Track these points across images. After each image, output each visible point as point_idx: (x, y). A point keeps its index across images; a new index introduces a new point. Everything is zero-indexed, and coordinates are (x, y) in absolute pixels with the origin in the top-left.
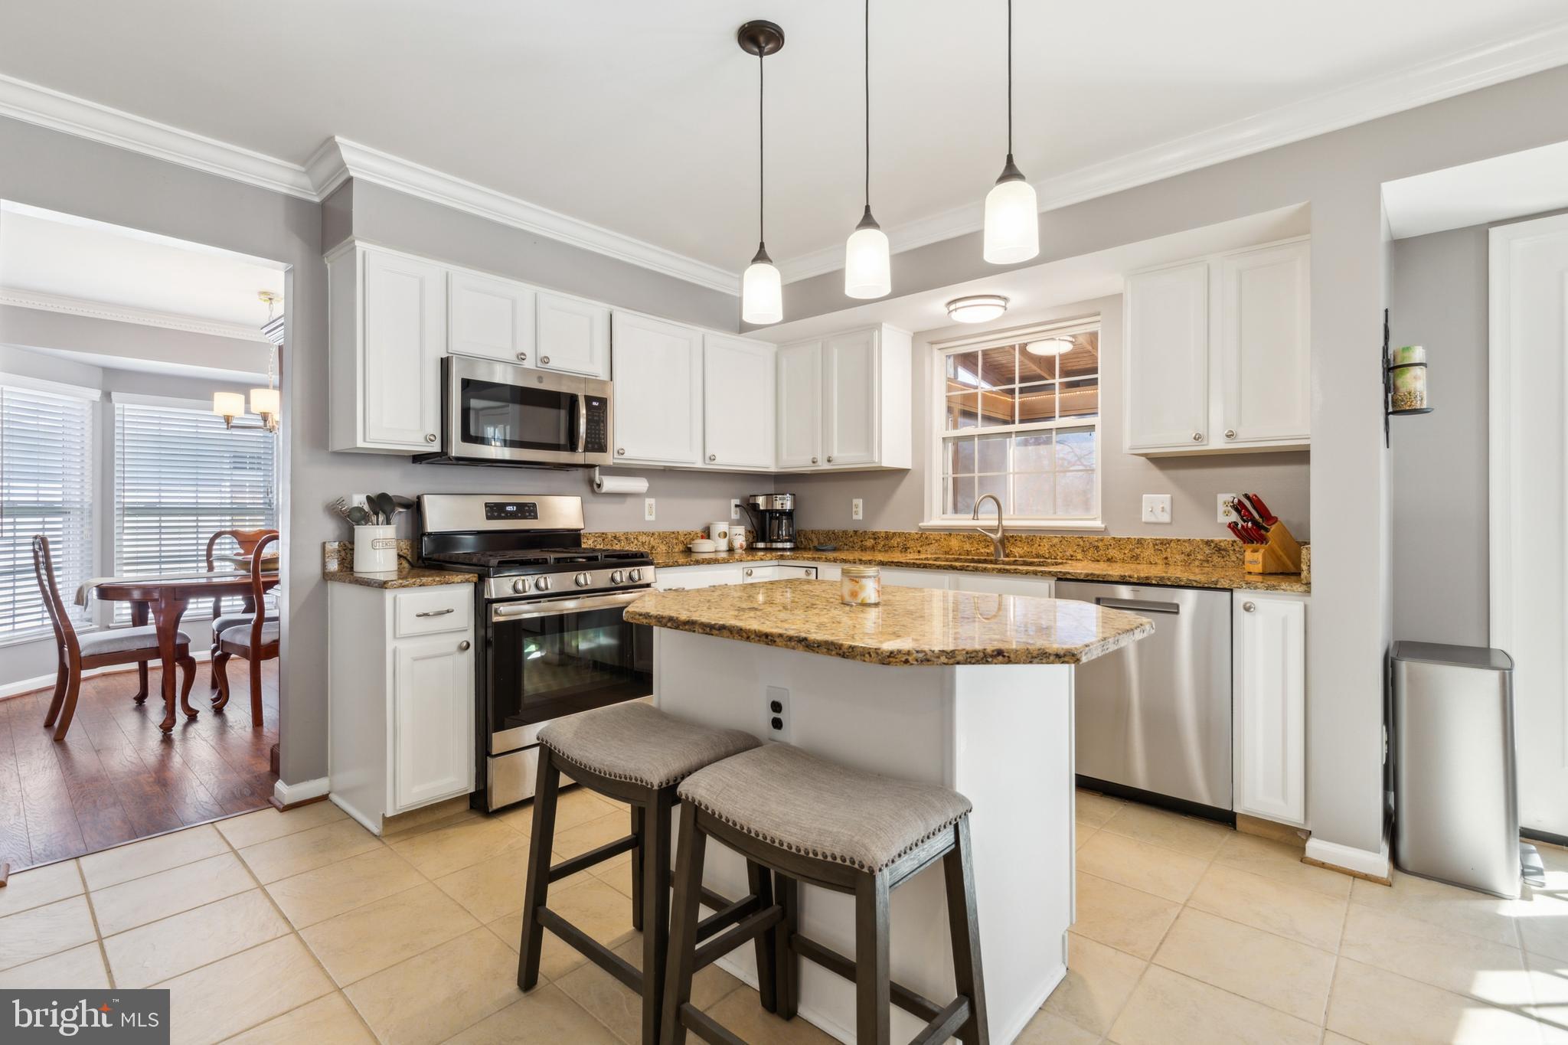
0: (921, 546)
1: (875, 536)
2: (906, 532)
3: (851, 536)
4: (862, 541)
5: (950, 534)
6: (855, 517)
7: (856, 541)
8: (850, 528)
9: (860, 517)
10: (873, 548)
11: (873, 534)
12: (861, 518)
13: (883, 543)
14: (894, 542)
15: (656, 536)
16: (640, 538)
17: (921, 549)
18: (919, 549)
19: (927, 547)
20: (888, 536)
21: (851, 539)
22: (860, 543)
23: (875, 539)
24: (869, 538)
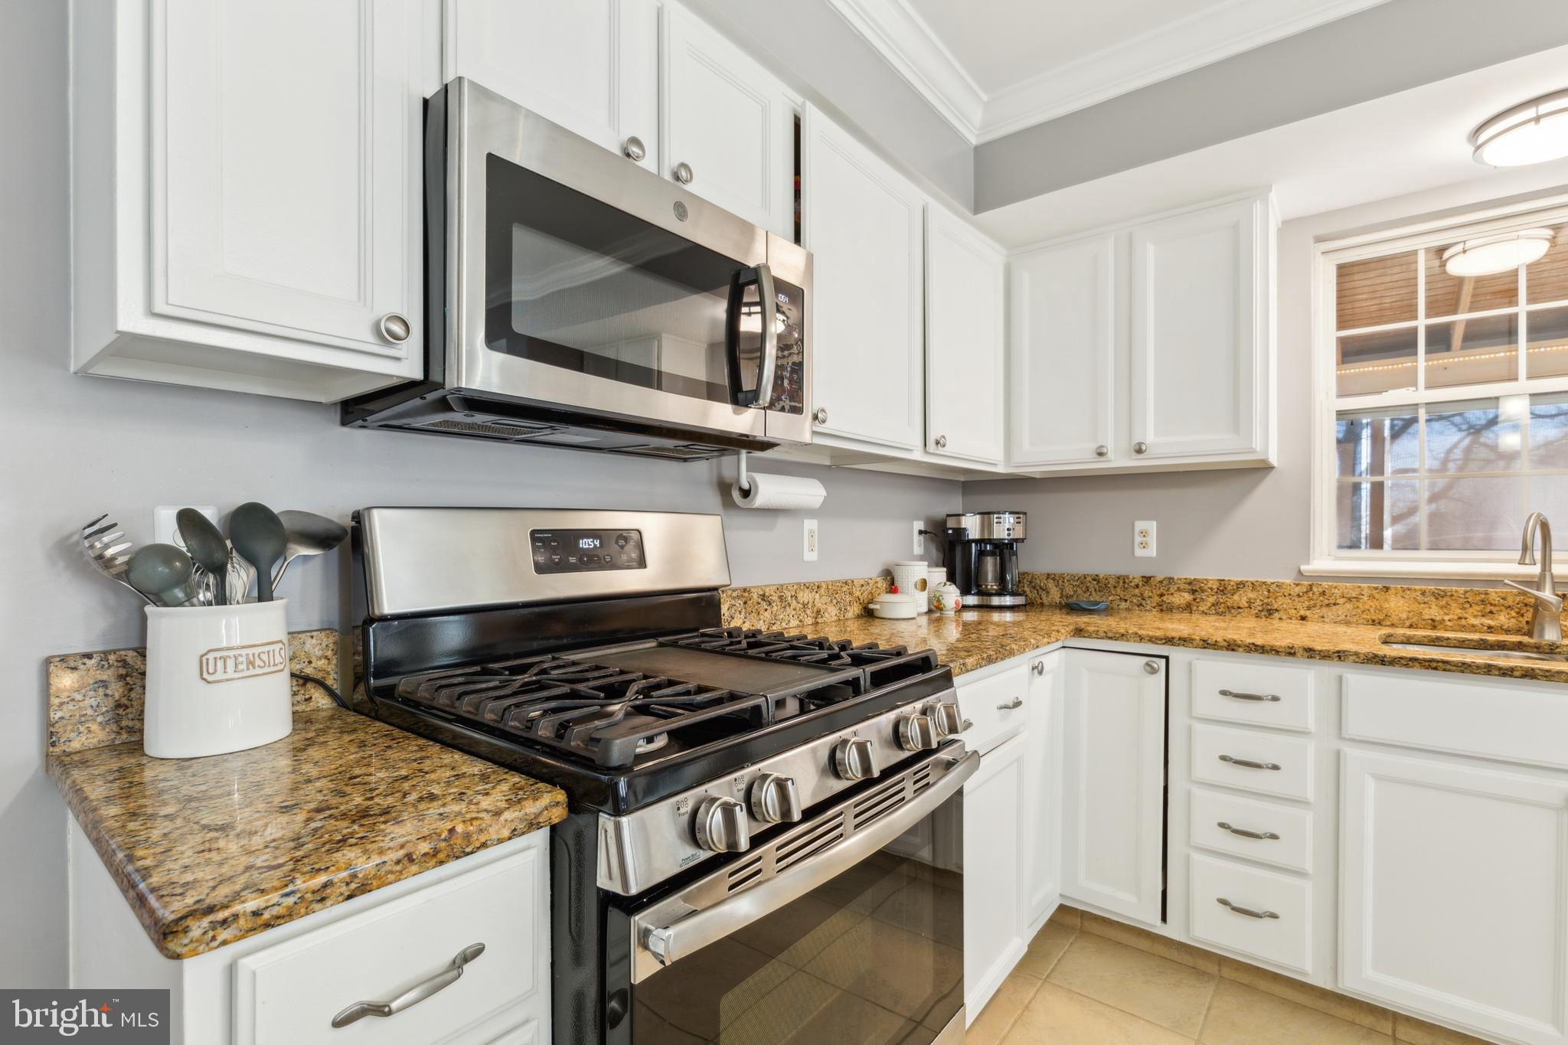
0: (1309, 608)
1: (1195, 588)
2: (1269, 580)
3: (1137, 586)
4: (1162, 595)
5: (1387, 589)
6: (1139, 552)
7: (1147, 594)
8: (1135, 572)
9: (1152, 551)
10: (1188, 608)
11: (1190, 583)
12: (1154, 554)
13: (1212, 600)
14: (1240, 598)
15: (822, 591)
16: (800, 595)
17: (1308, 613)
18: (1302, 613)
19: (1324, 610)
20: (1223, 588)
21: (1137, 591)
22: (1157, 599)
23: (1194, 592)
24: (1179, 589)
